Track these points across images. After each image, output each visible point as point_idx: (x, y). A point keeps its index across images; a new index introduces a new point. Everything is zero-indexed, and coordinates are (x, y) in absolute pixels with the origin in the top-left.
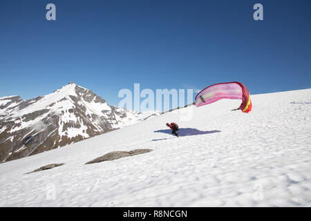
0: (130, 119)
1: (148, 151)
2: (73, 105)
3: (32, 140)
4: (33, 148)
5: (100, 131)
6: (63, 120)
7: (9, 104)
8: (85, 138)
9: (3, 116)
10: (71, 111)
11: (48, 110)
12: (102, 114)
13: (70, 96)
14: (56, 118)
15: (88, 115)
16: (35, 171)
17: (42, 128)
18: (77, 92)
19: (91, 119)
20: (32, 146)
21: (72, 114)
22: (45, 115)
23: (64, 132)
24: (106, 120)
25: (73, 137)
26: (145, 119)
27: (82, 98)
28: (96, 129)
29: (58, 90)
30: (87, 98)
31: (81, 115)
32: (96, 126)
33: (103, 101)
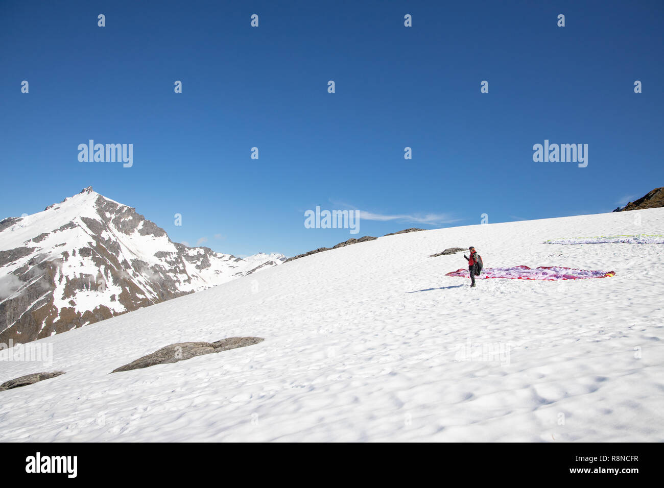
0: (217, 272)
1: (254, 341)
2: (91, 240)
5: (149, 297)
6: (65, 274)
8: (116, 314)
10: (84, 252)
11: (31, 250)
12: (156, 261)
13: (85, 220)
14: (48, 268)
15: (125, 262)
18: (101, 212)
19: (130, 271)
21: (88, 260)
22: (22, 262)
23: (68, 300)
24: (164, 272)
25: (88, 312)
26: (250, 273)
27: (111, 225)
28: (143, 293)
29: (56, 205)
30: (124, 224)
31: (109, 263)
32: (141, 287)
33: (159, 232)
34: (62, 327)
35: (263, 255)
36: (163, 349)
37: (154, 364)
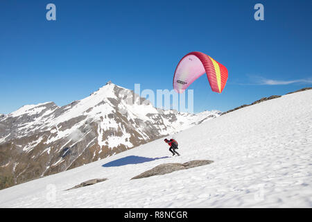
0: (181, 123)
1: (208, 162)
2: (113, 109)
3: (69, 152)
4: (71, 161)
5: (145, 139)
6: (102, 128)
7: (43, 111)
8: (129, 149)
9: (39, 125)
10: (110, 116)
11: (86, 117)
12: (147, 119)
13: (109, 99)
14: (94, 125)
15: (131, 120)
16: (76, 187)
17: (80, 137)
18: (117, 94)
19: (134, 125)
20: (71, 158)
21: (112, 120)
22: (82, 123)
23: (104, 142)
24: (152, 125)
25: (115, 147)
26: (200, 123)
27: (122, 101)
28: (141, 137)
29: (95, 93)
31: (123, 121)
32: (140, 133)
34: (103, 156)
35: (207, 112)
36: (157, 167)
37: (152, 175)
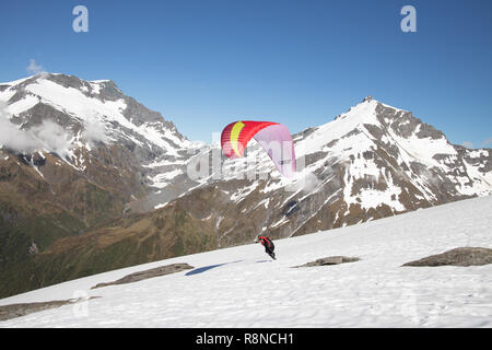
2: (372, 144)
3: (297, 208)
4: (299, 223)
5: (428, 198)
6: (352, 174)
8: (397, 213)
10: (367, 155)
11: (326, 154)
12: (435, 163)
13: (366, 126)
14: (339, 169)
15: (404, 164)
16: (309, 265)
17: (315, 186)
18: (380, 118)
19: (409, 173)
20: (299, 219)
21: (371, 163)
22: (320, 163)
23: (355, 197)
24: (443, 175)
25: (371, 209)
27: (390, 130)
28: (421, 194)
29: (343, 115)
30: (402, 128)
31: (389, 165)
32: (420, 188)
33: (437, 135)
34: (352, 220)
36: (453, 251)
37: (444, 264)
